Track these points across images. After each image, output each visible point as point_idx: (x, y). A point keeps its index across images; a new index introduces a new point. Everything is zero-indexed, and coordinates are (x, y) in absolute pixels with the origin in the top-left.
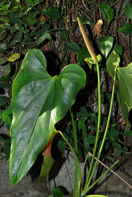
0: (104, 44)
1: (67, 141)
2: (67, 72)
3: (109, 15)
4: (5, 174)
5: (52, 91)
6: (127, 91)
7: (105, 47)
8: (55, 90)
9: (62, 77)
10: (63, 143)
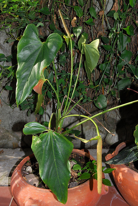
0: (77, 30)
1: (54, 90)
2: (51, 38)
3: (80, 13)
4: (16, 119)
5: (42, 51)
6: (90, 60)
7: (77, 32)
8: (44, 49)
9: (48, 42)
10: (50, 93)
